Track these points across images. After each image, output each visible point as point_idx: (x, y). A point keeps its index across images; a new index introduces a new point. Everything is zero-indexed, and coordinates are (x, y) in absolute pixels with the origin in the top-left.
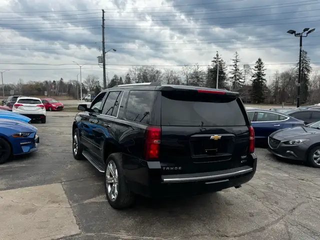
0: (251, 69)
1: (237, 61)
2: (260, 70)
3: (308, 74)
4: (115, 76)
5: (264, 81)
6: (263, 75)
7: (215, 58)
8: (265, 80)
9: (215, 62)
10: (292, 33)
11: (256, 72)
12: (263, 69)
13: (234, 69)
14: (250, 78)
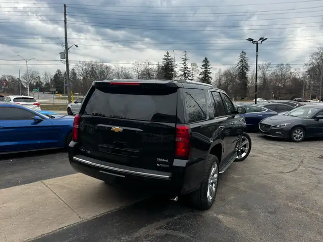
0: (198, 67)
1: (186, 60)
2: (206, 68)
3: (247, 72)
4: (59, 71)
5: (210, 79)
6: (209, 73)
7: (166, 56)
8: (211, 77)
9: (166, 59)
10: (250, 41)
11: (203, 70)
12: (209, 67)
13: (184, 67)
14: (198, 75)
